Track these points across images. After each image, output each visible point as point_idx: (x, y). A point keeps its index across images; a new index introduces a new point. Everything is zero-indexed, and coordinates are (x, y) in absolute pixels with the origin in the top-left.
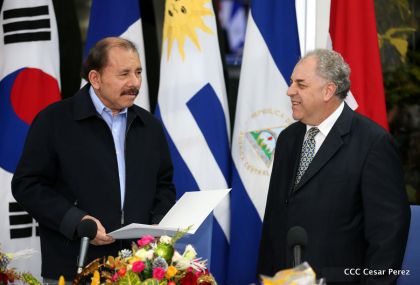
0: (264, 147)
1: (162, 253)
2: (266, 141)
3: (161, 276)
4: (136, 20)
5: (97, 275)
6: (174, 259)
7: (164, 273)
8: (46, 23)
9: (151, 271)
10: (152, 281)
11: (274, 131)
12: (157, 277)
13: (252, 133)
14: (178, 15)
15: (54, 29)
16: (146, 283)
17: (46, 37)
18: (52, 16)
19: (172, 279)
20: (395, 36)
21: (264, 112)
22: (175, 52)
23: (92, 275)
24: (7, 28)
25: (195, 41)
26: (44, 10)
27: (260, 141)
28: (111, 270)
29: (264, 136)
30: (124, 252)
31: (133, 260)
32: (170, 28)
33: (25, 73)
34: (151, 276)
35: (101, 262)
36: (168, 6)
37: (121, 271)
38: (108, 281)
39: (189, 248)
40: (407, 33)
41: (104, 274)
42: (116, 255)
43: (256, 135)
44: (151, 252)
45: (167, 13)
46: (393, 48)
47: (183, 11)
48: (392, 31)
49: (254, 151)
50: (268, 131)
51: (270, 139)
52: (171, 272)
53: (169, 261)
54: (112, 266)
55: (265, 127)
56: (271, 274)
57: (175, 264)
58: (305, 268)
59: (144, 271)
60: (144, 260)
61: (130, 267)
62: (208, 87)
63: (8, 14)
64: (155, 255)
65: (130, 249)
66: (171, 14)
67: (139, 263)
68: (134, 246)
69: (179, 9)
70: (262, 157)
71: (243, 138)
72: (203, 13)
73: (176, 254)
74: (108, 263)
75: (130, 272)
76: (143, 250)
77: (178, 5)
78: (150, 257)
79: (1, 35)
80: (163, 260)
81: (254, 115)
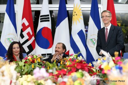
2: (94, 41)
4: (66, 17)
7: (76, 61)
8: (49, 18)
12: (74, 61)
14: (75, 16)
17: (49, 21)
18: (50, 17)
19: (78, 62)
20: (118, 23)
21: (93, 35)
22: (75, 23)
23: (61, 62)
24: (41, 19)
25: (79, 21)
26: (48, 15)
29: (93, 40)
31: (69, 58)
32: (74, 18)
37: (67, 61)
39: (81, 56)
40: (120, 22)
42: (66, 58)
43: (92, 40)
54: (65, 60)
55: (93, 38)
57: (78, 59)
61: (69, 60)
63: (41, 16)
64: (74, 57)
67: (71, 59)
70: (93, 44)
71: (89, 40)
72: (81, 15)
73: (78, 57)
76: (71, 57)
77: (75, 14)
78: (73, 58)
79: (40, 20)
80: (76, 58)
81: (91, 36)
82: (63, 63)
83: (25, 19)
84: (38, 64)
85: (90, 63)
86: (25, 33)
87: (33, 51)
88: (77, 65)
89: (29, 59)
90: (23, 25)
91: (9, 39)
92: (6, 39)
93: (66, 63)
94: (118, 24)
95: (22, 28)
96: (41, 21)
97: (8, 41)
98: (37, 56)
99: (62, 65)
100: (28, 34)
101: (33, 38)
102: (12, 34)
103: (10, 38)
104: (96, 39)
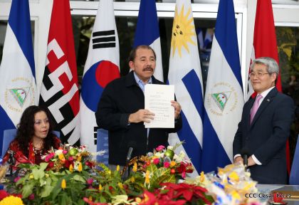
0: (220, 101)
1: (168, 154)
2: (221, 99)
3: (168, 166)
4: (157, 38)
5: (136, 164)
6: (174, 158)
7: (169, 165)
8: (114, 38)
9: (162, 163)
10: (163, 168)
11: (225, 94)
12: (166, 166)
13: (214, 94)
14: (178, 35)
15: (117, 42)
16: (160, 169)
17: (113, 45)
18: (116, 35)
19: (173, 168)
20: (286, 47)
22: (176, 54)
23: (133, 165)
24: (94, 41)
26: (112, 32)
27: (218, 99)
28: (143, 163)
29: (220, 96)
30: (150, 153)
31: (154, 158)
32: (175, 42)
34: (162, 166)
35: (138, 158)
36: (174, 31)
37: (148, 163)
38: (141, 168)
40: (291, 46)
41: (139, 164)
43: (216, 95)
44: (163, 154)
45: (173, 34)
46: (285, 54)
47: (181, 33)
48: (284, 45)
49: (215, 103)
51: (223, 97)
52: (173, 164)
53: (172, 159)
54: (143, 160)
55: (221, 92)
56: (223, 167)
57: (174, 160)
58: (240, 164)
59: (159, 164)
60: (159, 158)
61: (152, 161)
62: (193, 72)
63: (95, 34)
65: (152, 152)
66: (175, 35)
67: (157, 159)
68: (155, 151)
69: (179, 32)
70: (219, 107)
71: (210, 97)
72: (191, 34)
73: (175, 155)
74: (141, 159)
75: (152, 163)
76: (159, 153)
77: (179, 30)
78: (162, 157)
79: (91, 44)
80: (169, 158)
81: (215, 86)
82: (138, 167)
83: (54, 41)
85: (203, 172)
86: (54, 77)
87: (74, 119)
89: (57, 157)
90: (51, 55)
91: (15, 90)
92: (9, 92)
93: (144, 175)
94: (285, 50)
95: (48, 62)
96: (95, 47)
97: (12, 97)
98: (77, 151)
100: (63, 78)
101: (75, 88)
102: (22, 79)
103: (19, 88)
104: (227, 95)
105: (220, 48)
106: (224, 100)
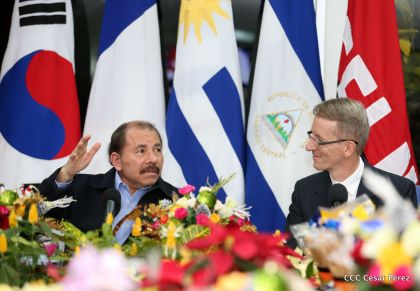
0: (281, 129)
1: (204, 200)
2: (282, 124)
3: (205, 223)
4: (152, 5)
5: (138, 220)
6: (216, 207)
7: (208, 220)
8: (62, 7)
9: (194, 218)
10: (196, 227)
11: (290, 113)
12: (201, 223)
13: (269, 116)
15: (69, 13)
16: (189, 229)
17: (62, 20)
18: (68, 0)
21: (281, 95)
22: (192, 36)
24: (23, 10)
25: (211, 24)
27: (277, 124)
29: (281, 119)
30: (163, 202)
31: (176, 208)
32: (187, 12)
33: (40, 55)
34: (194, 221)
37: (163, 218)
38: (149, 229)
41: (145, 222)
42: (157, 203)
43: (272, 118)
49: (270, 133)
50: (284, 114)
51: (287, 121)
52: (214, 219)
53: (212, 208)
54: (153, 213)
55: (281, 111)
57: (217, 212)
58: (365, 200)
59: (186, 219)
60: (186, 207)
61: (172, 214)
62: (224, 71)
64: (198, 203)
65: (170, 199)
67: (182, 209)
68: (175, 196)
70: (279, 140)
73: (219, 202)
74: (149, 210)
75: (172, 219)
76: (184, 198)
78: (192, 205)
79: (16, 17)
80: (206, 207)
82: (144, 228)
84: (23, 235)
88: (238, 242)
93: (164, 232)
96: (24, 22)
98: (15, 196)
99: (138, 238)
104: (295, 116)
105: (278, 22)
106: (287, 127)
